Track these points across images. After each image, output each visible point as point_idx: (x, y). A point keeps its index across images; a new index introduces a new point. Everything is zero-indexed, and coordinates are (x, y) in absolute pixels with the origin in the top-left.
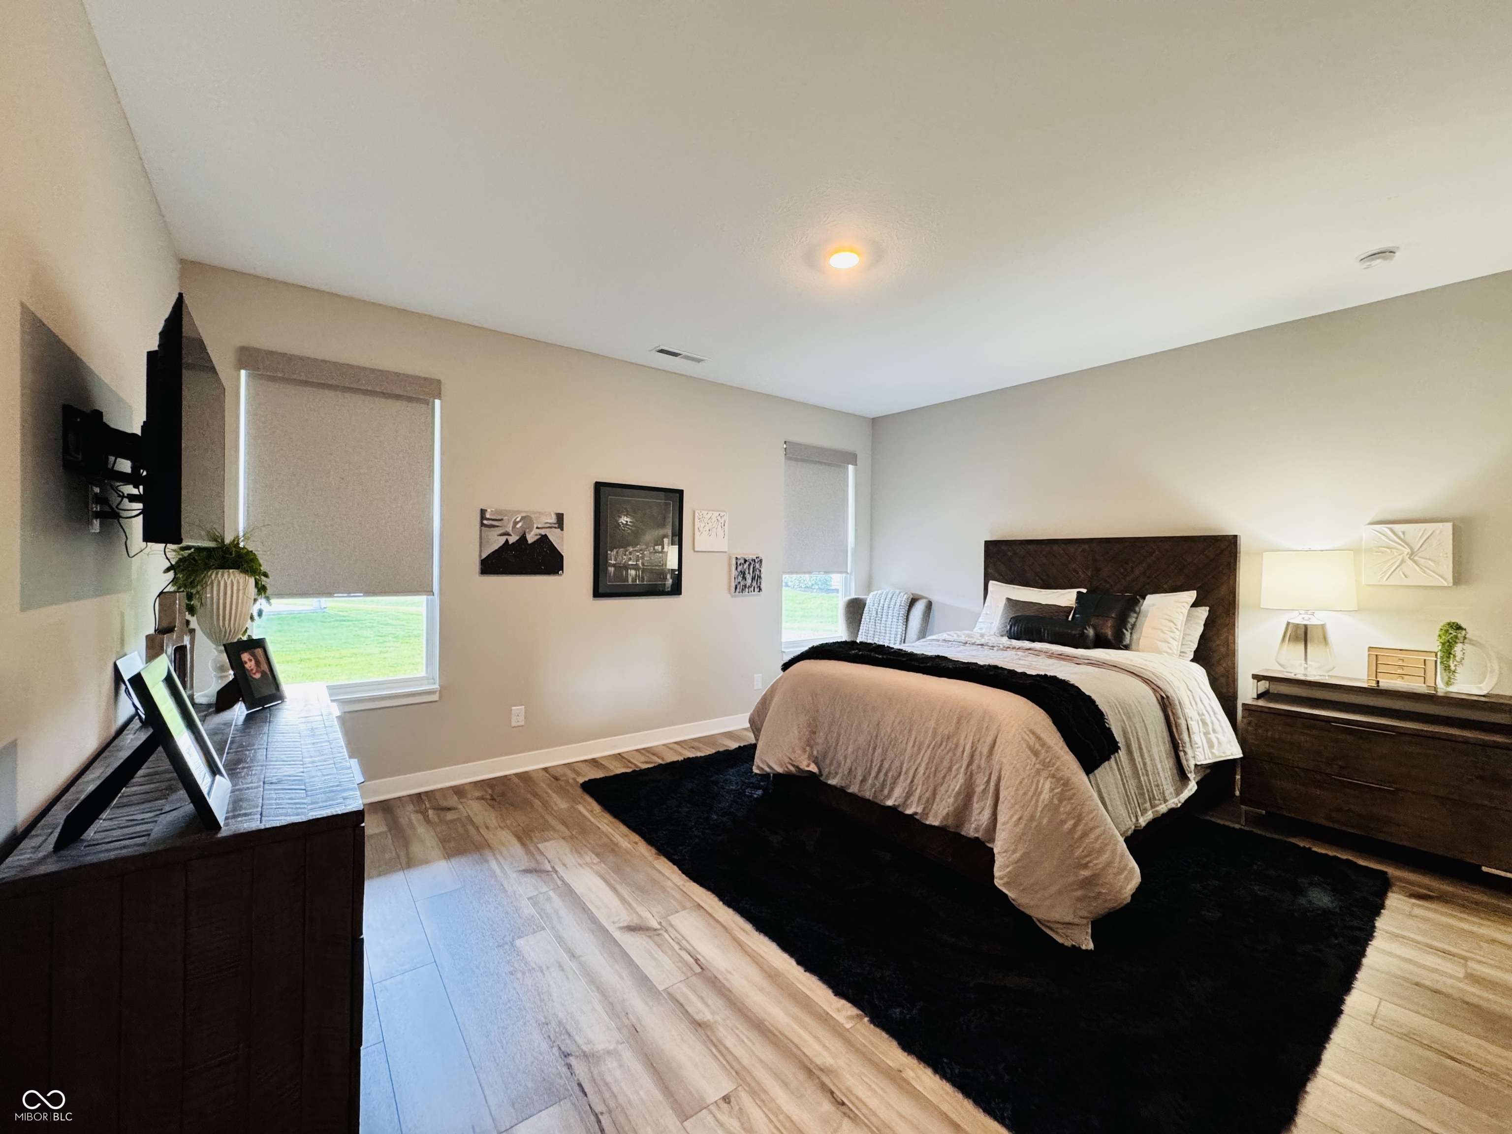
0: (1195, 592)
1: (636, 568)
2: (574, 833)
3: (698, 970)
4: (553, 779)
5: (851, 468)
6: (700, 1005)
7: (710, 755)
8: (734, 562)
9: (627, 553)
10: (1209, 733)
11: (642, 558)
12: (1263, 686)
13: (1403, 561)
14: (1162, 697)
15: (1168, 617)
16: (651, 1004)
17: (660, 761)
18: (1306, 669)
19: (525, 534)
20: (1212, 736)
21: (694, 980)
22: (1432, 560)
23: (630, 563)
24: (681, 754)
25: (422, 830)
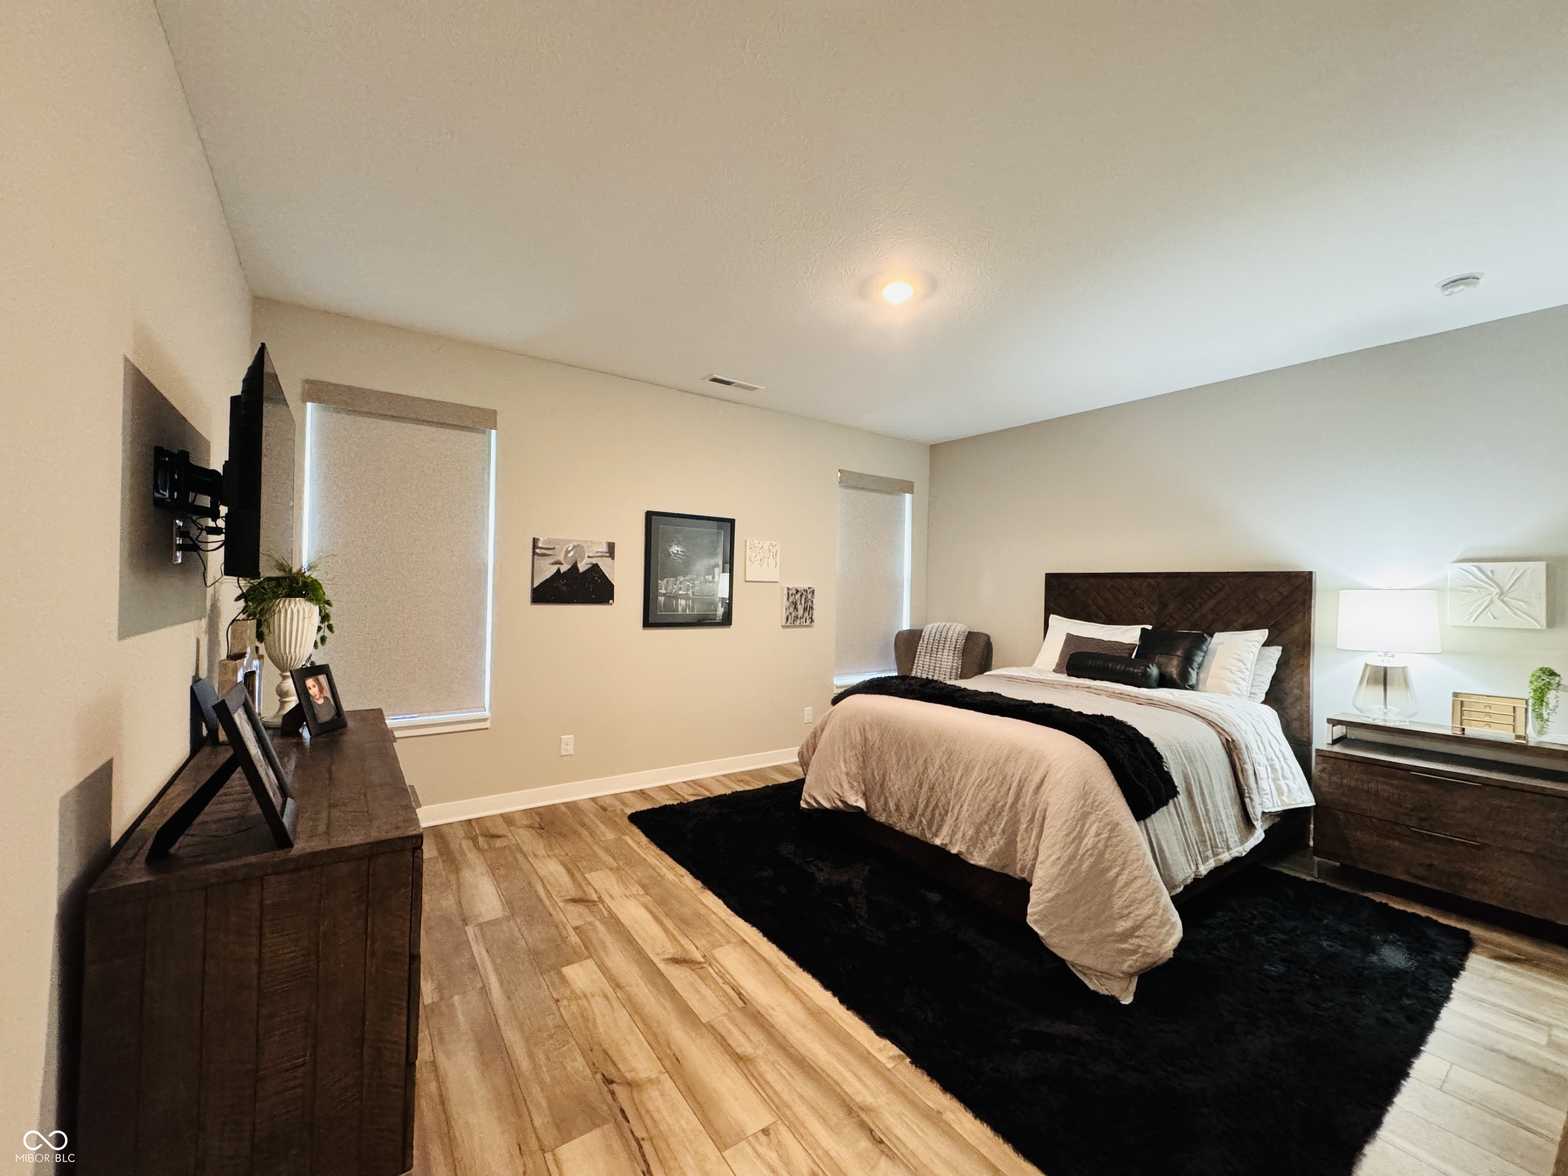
0: (1267, 630)
1: (686, 597)
2: (621, 864)
3: (741, 1004)
4: (600, 809)
5: (908, 497)
6: (742, 1039)
7: (758, 789)
8: (786, 591)
9: (678, 582)
10: (1279, 780)
11: (693, 587)
12: (1339, 731)
13: (1491, 602)
14: (1227, 740)
15: (1237, 657)
16: (693, 1035)
17: (708, 794)
18: (1385, 713)
19: (576, 563)
20: (1282, 782)
21: (736, 1014)
22: (1525, 602)
23: (681, 592)
24: (729, 788)
25: (472, 856)
